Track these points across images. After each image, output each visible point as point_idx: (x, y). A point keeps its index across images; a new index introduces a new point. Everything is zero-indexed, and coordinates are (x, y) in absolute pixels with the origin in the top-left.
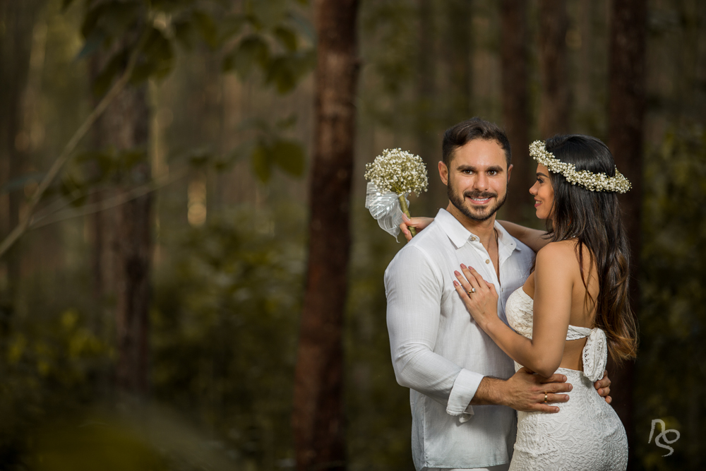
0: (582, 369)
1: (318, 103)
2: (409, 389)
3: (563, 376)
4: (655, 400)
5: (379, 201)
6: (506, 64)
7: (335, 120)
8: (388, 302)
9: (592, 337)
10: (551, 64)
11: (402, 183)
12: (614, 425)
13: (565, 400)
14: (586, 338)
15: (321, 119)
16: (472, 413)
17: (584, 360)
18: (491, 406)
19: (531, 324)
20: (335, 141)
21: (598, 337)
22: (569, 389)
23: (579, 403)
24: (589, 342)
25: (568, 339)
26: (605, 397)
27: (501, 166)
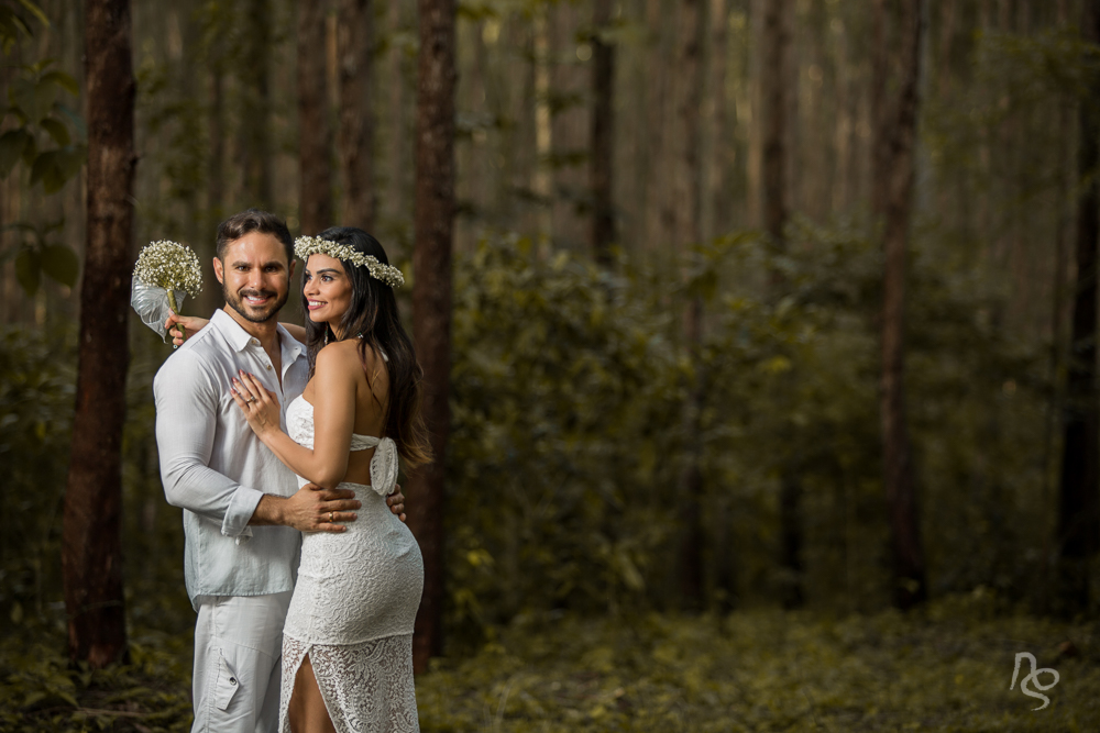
0: (370, 484)
1: (91, 202)
2: (182, 510)
3: (351, 491)
4: (466, 531)
5: (143, 294)
6: (305, 166)
7: (110, 220)
8: (158, 411)
9: (381, 447)
10: (352, 164)
11: (170, 276)
12: (408, 544)
13: (352, 519)
14: (374, 449)
15: (93, 219)
16: (250, 534)
17: (372, 472)
18: (273, 527)
19: (312, 434)
20: (109, 245)
21: (387, 447)
22: (356, 506)
23: (369, 522)
24: (377, 453)
25: (353, 449)
26: (399, 515)
27: (281, 262)
